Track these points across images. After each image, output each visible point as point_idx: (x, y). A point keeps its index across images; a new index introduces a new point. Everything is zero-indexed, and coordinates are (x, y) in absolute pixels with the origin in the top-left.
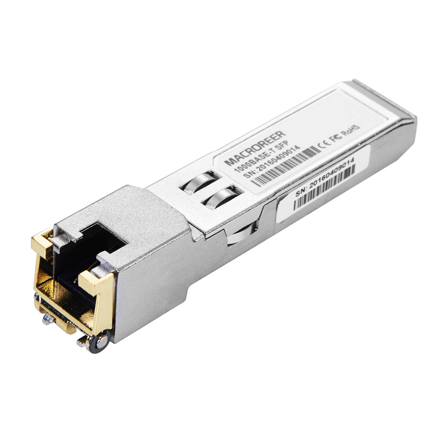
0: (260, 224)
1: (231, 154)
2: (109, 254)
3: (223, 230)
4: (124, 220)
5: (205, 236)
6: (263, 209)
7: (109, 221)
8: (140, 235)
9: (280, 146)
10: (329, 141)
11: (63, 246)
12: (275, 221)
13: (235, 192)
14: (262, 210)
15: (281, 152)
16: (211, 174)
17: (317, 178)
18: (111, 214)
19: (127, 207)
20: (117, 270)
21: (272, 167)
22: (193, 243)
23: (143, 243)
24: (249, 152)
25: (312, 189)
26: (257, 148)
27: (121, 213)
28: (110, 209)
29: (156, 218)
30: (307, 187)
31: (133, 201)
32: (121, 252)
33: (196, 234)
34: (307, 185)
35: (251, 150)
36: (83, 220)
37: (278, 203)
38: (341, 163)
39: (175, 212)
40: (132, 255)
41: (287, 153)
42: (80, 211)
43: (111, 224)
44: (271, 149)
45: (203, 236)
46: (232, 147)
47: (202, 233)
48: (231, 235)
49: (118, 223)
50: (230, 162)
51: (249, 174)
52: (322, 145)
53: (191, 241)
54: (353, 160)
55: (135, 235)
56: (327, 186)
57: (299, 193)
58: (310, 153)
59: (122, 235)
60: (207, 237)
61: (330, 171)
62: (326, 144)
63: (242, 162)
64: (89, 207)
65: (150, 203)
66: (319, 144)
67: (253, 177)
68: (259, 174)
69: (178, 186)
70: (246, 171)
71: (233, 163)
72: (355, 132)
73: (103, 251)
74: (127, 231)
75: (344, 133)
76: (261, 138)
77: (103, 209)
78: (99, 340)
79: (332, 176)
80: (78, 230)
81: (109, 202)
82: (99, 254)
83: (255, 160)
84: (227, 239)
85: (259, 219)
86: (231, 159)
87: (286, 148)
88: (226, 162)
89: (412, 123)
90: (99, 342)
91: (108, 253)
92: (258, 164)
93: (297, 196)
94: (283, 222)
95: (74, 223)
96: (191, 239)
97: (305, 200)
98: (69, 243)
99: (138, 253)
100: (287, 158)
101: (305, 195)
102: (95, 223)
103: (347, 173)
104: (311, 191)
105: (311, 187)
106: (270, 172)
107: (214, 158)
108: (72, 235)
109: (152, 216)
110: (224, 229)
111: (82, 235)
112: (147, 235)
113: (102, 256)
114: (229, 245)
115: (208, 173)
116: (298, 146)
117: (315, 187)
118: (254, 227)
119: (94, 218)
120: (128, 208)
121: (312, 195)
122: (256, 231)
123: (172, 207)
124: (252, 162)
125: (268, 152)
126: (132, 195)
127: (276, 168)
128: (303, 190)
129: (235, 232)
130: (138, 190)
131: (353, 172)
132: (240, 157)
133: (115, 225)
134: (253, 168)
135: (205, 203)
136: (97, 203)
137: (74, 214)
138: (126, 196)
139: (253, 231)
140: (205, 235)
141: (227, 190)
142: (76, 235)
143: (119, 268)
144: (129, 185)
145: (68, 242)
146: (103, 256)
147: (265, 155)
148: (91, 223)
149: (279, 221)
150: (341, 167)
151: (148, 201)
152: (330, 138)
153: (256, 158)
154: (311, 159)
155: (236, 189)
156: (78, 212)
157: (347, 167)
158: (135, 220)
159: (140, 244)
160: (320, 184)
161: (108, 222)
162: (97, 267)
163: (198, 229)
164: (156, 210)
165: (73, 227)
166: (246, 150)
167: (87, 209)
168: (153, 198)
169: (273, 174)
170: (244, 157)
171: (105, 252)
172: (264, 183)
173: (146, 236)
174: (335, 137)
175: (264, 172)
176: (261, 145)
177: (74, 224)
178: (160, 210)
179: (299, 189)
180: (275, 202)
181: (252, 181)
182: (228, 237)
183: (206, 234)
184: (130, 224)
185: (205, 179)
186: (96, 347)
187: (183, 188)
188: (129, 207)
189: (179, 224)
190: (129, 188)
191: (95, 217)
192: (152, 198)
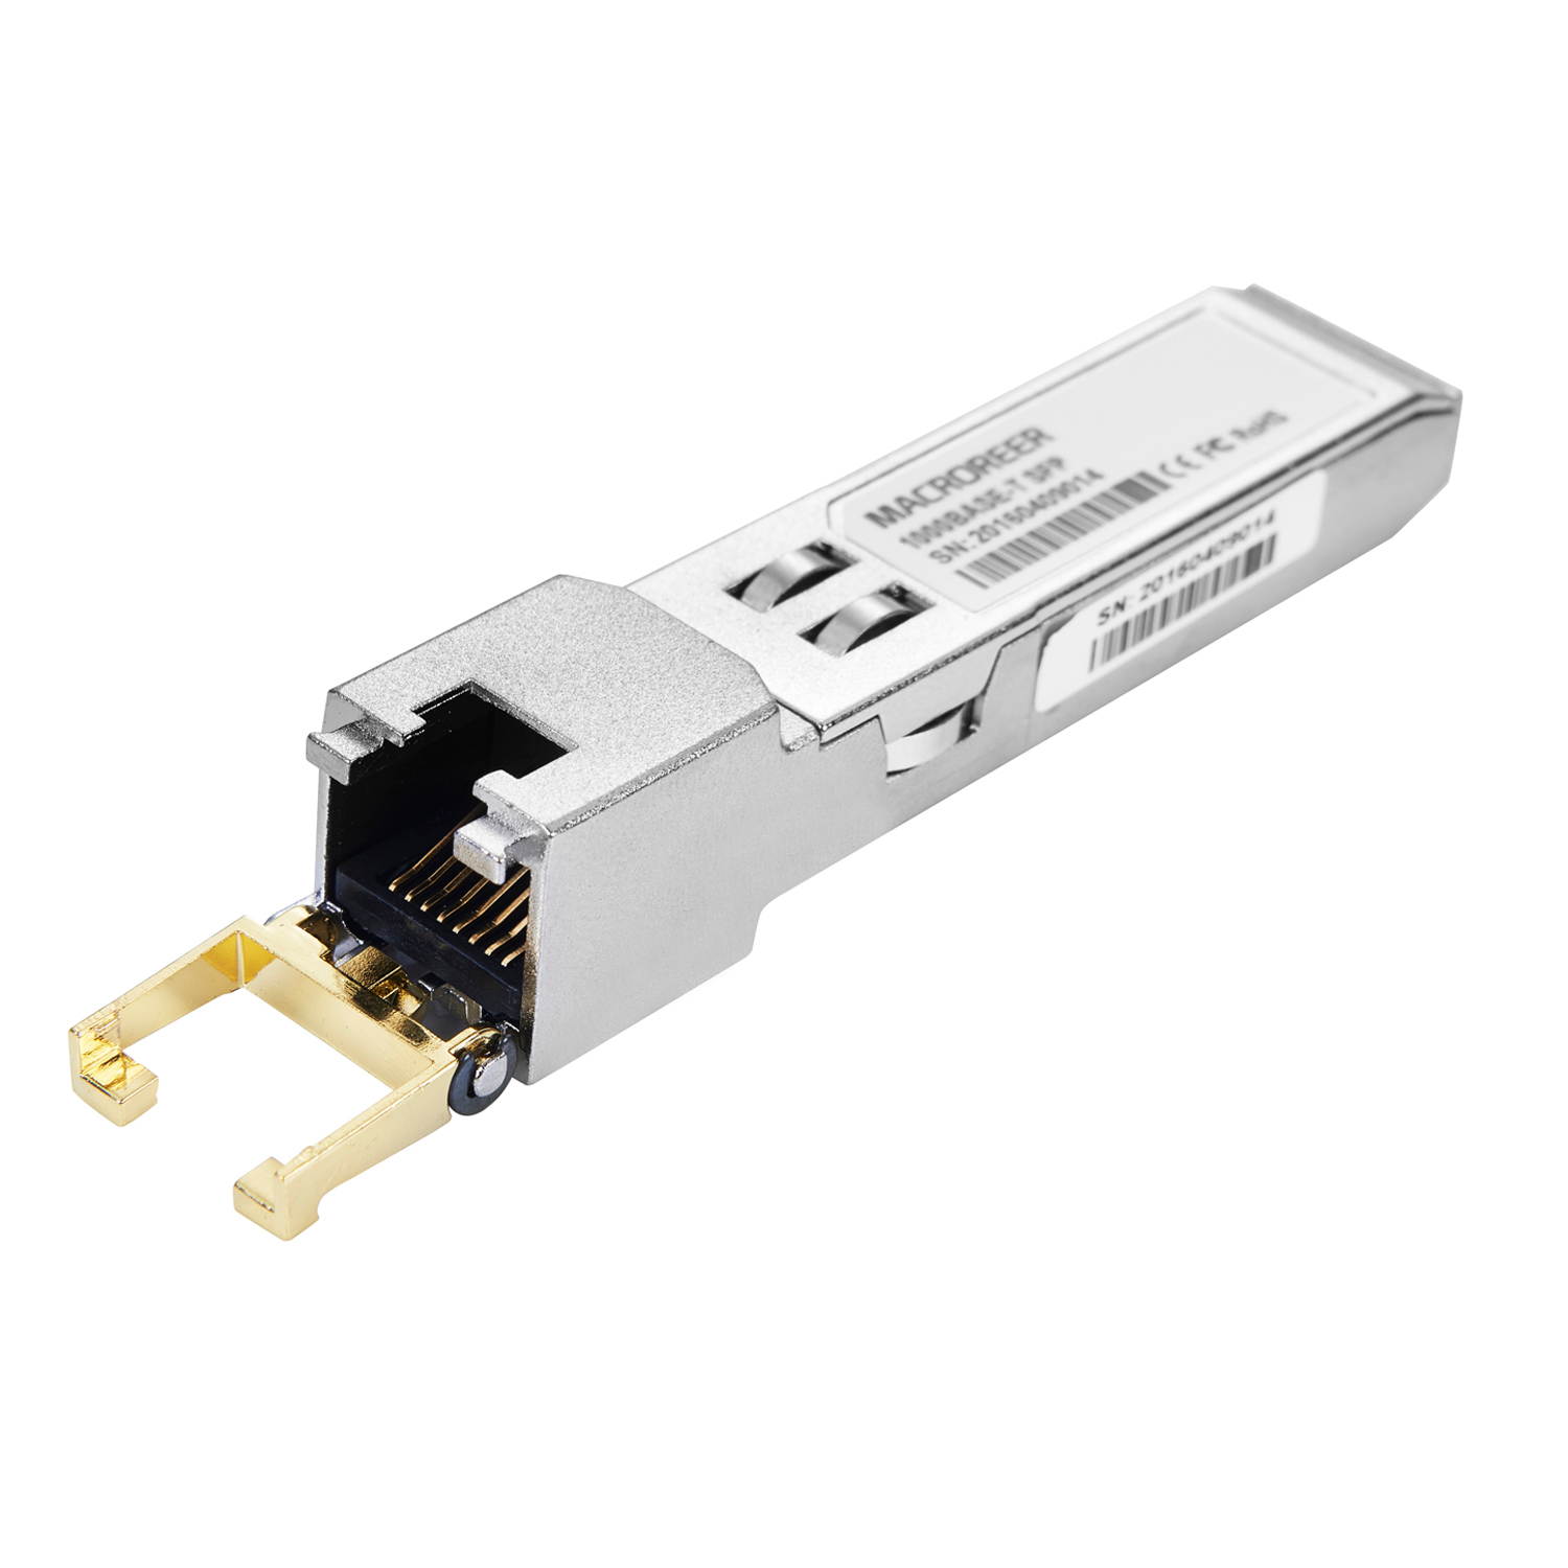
0: (985, 710)
1: (884, 494)
2: (515, 779)
3: (876, 720)
4: (558, 680)
5: (820, 735)
6: (998, 657)
7: (508, 682)
8: (613, 721)
9: (1041, 473)
10: (1196, 458)
11: (359, 759)
12: (1033, 703)
13: (905, 605)
14: (996, 661)
15: (1043, 488)
16: (826, 551)
17: (1163, 568)
18: (515, 660)
19: (564, 641)
20: (544, 827)
21: (1019, 531)
22: (782, 754)
23: (624, 747)
24: (942, 489)
25: (1147, 605)
26: (965, 475)
27: (547, 657)
28: (510, 645)
29: (662, 671)
30: (1135, 595)
31: (583, 622)
32: (553, 774)
33: (792, 729)
34: (1131, 590)
35: (947, 482)
36: (423, 677)
37: (1044, 644)
38: (1236, 526)
39: (722, 655)
40: (590, 781)
41: (1064, 490)
42: (411, 650)
43: (517, 688)
44: (1012, 482)
45: (814, 735)
46: (884, 474)
47: (810, 725)
48: (897, 739)
49: (539, 686)
50: (883, 517)
51: (945, 552)
52: (1174, 467)
53: (777, 747)
54: (1271, 519)
55: (597, 724)
56: (1190, 597)
57: (1108, 616)
58: (1136, 490)
59: (554, 721)
60: (826, 737)
61: (1202, 546)
62: (1187, 465)
63: (922, 517)
64: (440, 639)
65: (637, 629)
66: (1163, 467)
67: (962, 561)
68: (980, 551)
69: (723, 587)
70: (937, 544)
71: (893, 520)
72: (1274, 433)
73: (494, 770)
74: (570, 710)
75: (1240, 434)
76: (976, 445)
77: (488, 644)
78: (480, 1069)
79: (1207, 567)
80: (408, 707)
81: (506, 625)
82: (481, 781)
83: (963, 513)
84: (885, 752)
85: (984, 692)
86: (885, 509)
87: (1057, 479)
88: (872, 517)
89: (1447, 412)
90: (481, 1073)
91: (511, 777)
92: (975, 524)
93: (1101, 624)
94: (1054, 710)
95: (394, 687)
96: (778, 742)
97: (1122, 639)
98: (379, 750)
99: (609, 778)
100: (1064, 506)
101: (1126, 625)
102: (461, 689)
103: (1254, 559)
104: (1145, 613)
105: (1144, 597)
106: (1017, 546)
107: (832, 502)
108: (389, 723)
109: (648, 667)
110: (877, 717)
111: (422, 722)
112: (635, 724)
113: (490, 785)
114: (890, 774)
115: (812, 548)
116: (1097, 469)
117: (1156, 599)
118: (969, 716)
119: (459, 672)
120: (567, 642)
121: (1145, 624)
122: (974, 731)
123: (711, 641)
124: (953, 520)
125: (1003, 489)
126: (579, 604)
127: (1032, 534)
128: (1120, 606)
129: (911, 730)
130: (595, 590)
131: (1270, 558)
132: (914, 503)
133: (529, 692)
134: (959, 534)
135: (812, 635)
136: (465, 627)
137: (394, 659)
138: (560, 606)
139: (966, 732)
140: (819, 731)
141: (879, 598)
142: (405, 723)
143: (549, 821)
144: (565, 576)
145: (375, 746)
146: (494, 786)
147: (994, 499)
148: (448, 687)
149: (1044, 702)
150: (1237, 537)
151: (634, 623)
152: (1198, 448)
153: (965, 507)
154: (1141, 511)
155: (908, 596)
156: (405, 653)
157: (1252, 540)
158: (594, 679)
159: (614, 751)
160: (1172, 588)
161: (507, 685)
162: (475, 822)
163: (797, 713)
164: (659, 649)
165: (392, 698)
166: (932, 483)
167: (434, 646)
168: (648, 614)
169: (1026, 551)
170: (925, 502)
171: (501, 772)
172: (998, 577)
173: (633, 726)
174: (1214, 444)
175: (994, 545)
176: (977, 467)
177: (395, 691)
178: (671, 650)
179: (1109, 600)
180: (1037, 637)
181: (960, 573)
182: (888, 747)
183: (822, 730)
184: (579, 689)
185: (805, 566)
186: (471, 1092)
187: (738, 591)
188: (572, 638)
189: (739, 691)
190: (567, 585)
191: (463, 671)
192: (645, 614)
